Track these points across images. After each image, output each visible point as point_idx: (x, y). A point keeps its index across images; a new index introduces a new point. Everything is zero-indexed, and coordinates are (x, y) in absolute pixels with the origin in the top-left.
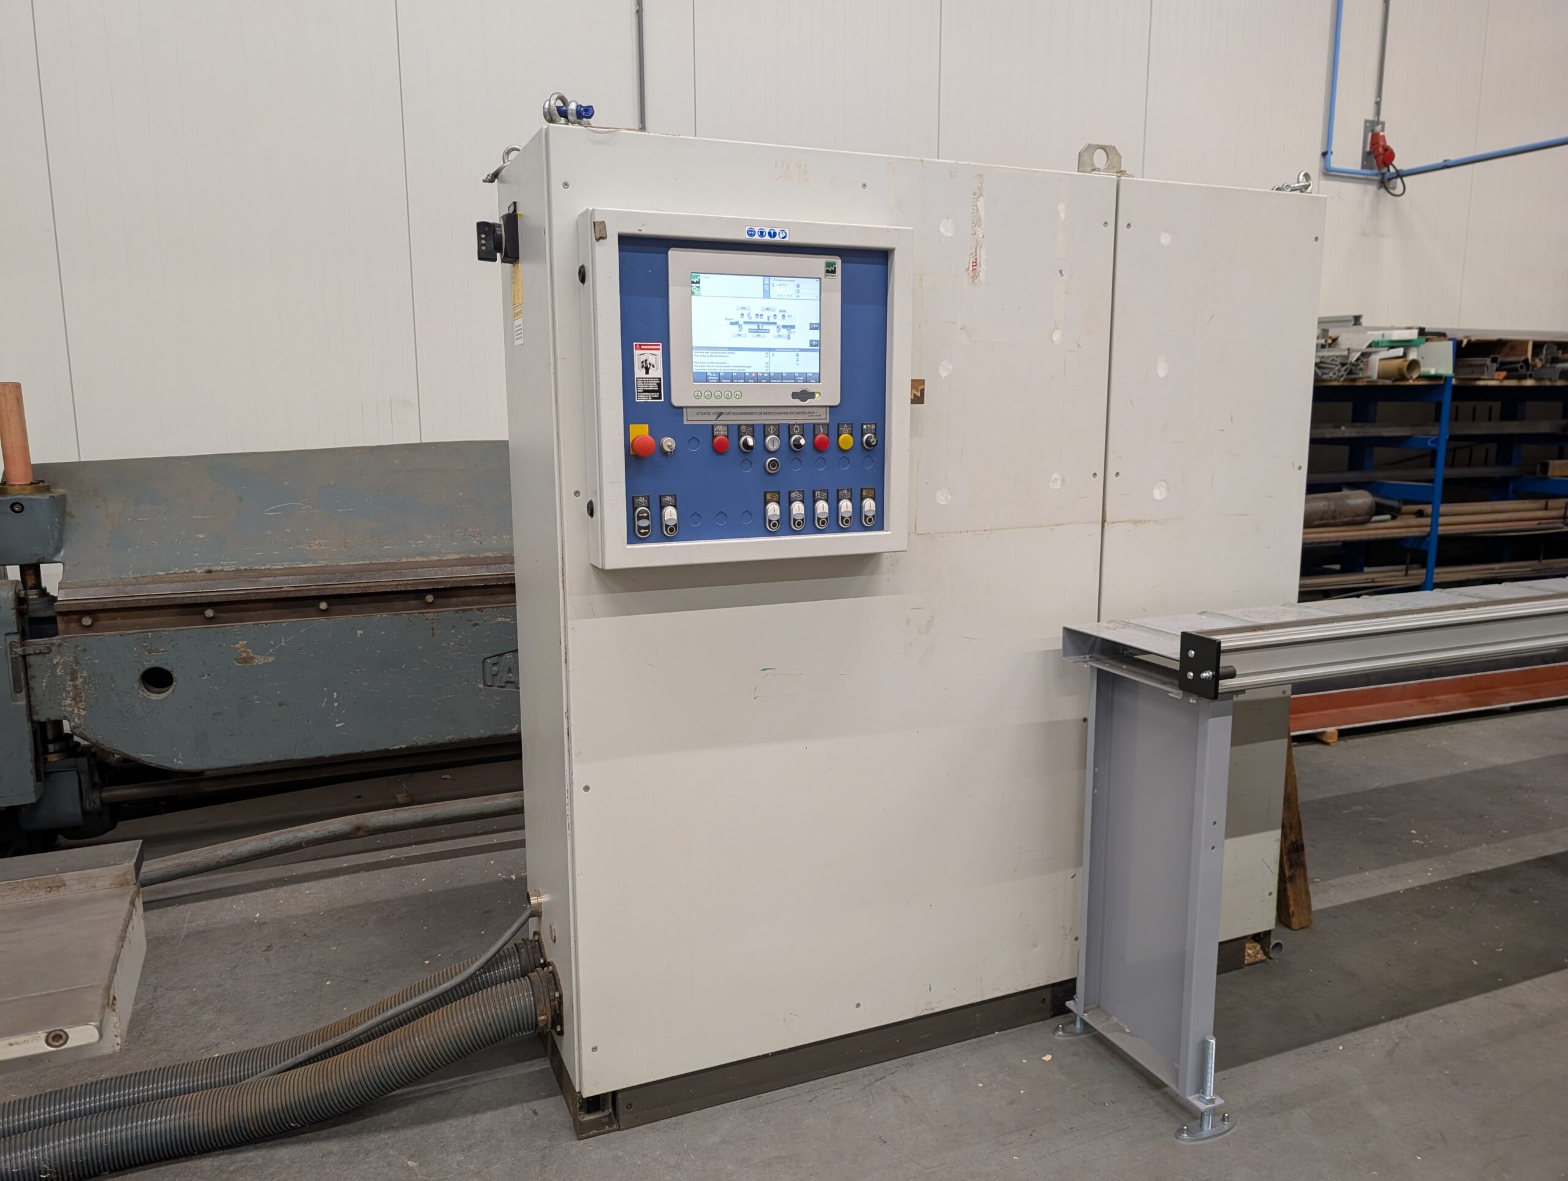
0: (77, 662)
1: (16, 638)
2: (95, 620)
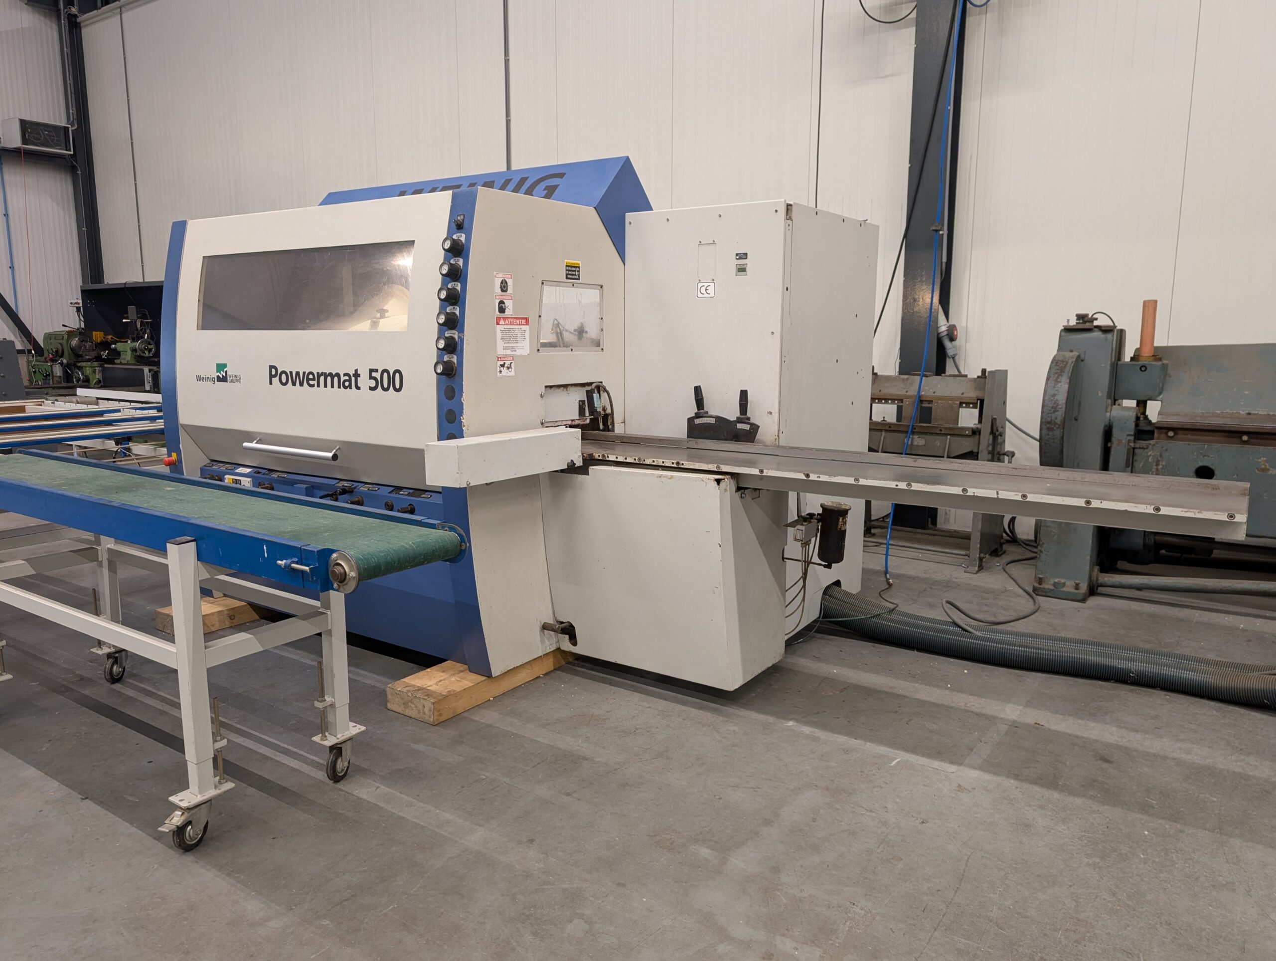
0: (1161, 456)
1: (1132, 438)
2: (1175, 434)
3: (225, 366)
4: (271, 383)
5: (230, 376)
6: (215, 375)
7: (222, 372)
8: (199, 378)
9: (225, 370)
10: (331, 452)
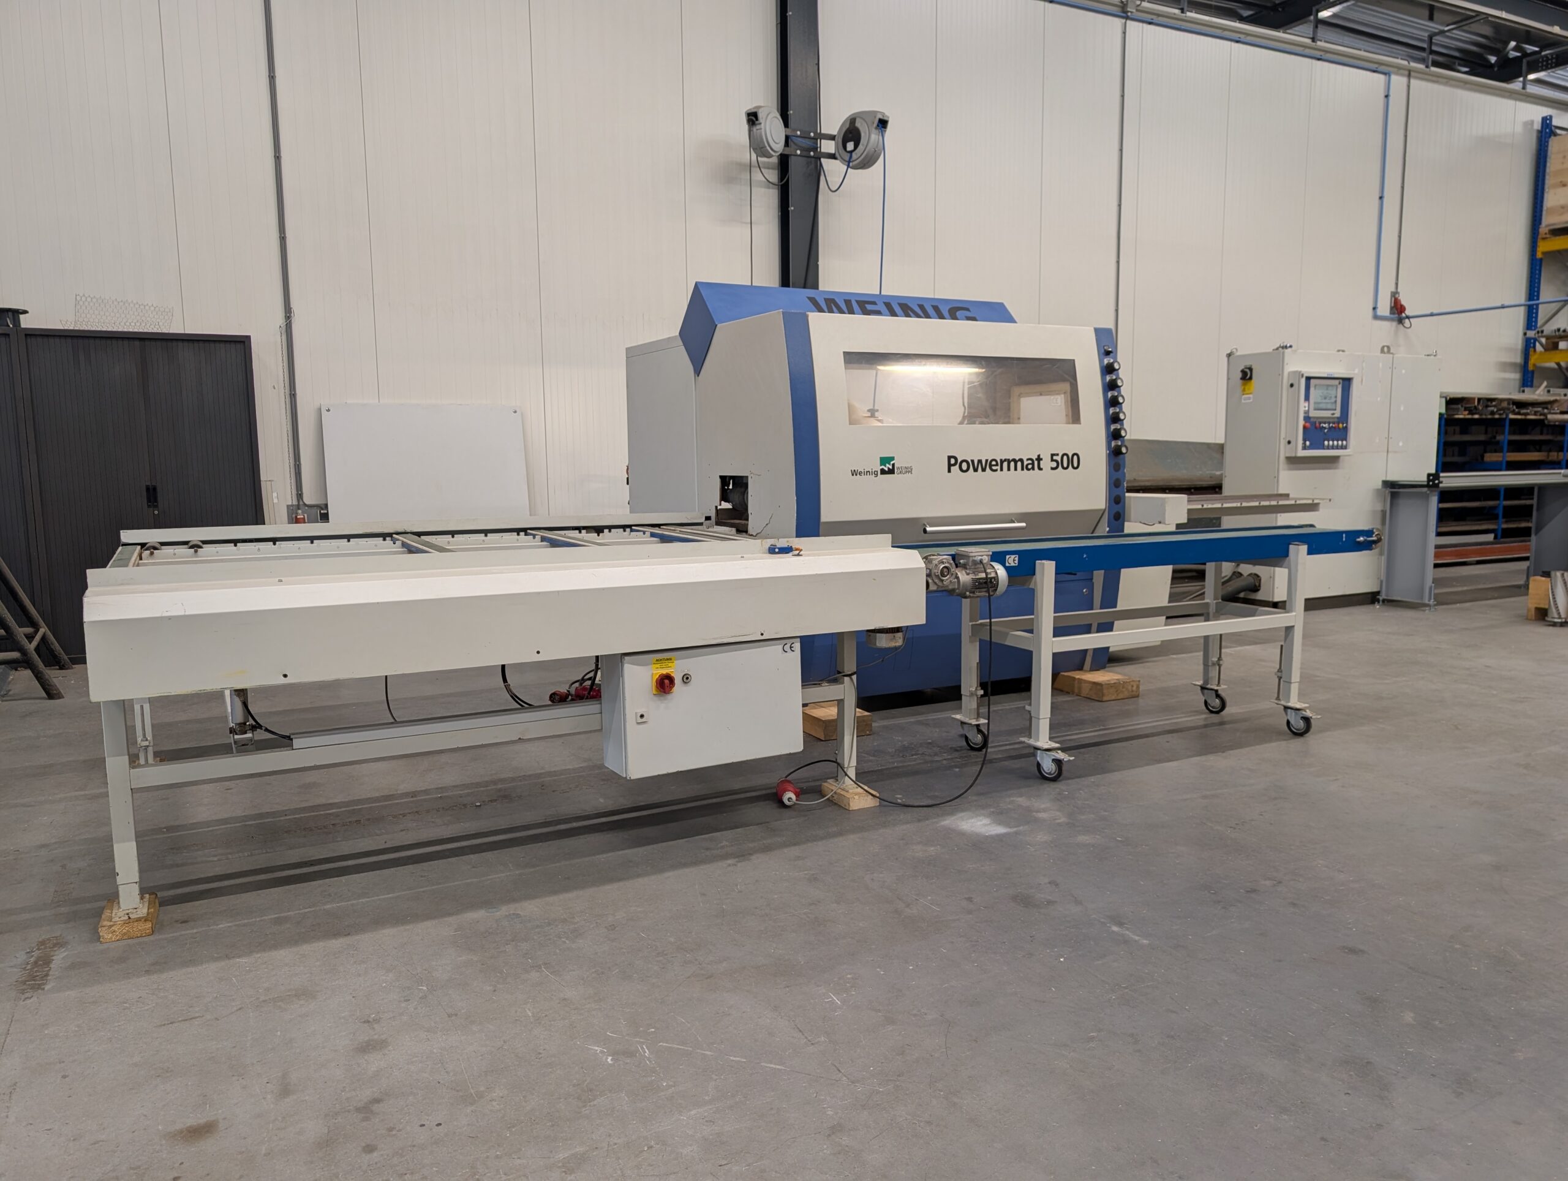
3: (893, 458)
4: (949, 471)
5: (898, 468)
6: (879, 468)
7: (887, 465)
8: (854, 473)
9: (892, 463)
10: (1018, 522)
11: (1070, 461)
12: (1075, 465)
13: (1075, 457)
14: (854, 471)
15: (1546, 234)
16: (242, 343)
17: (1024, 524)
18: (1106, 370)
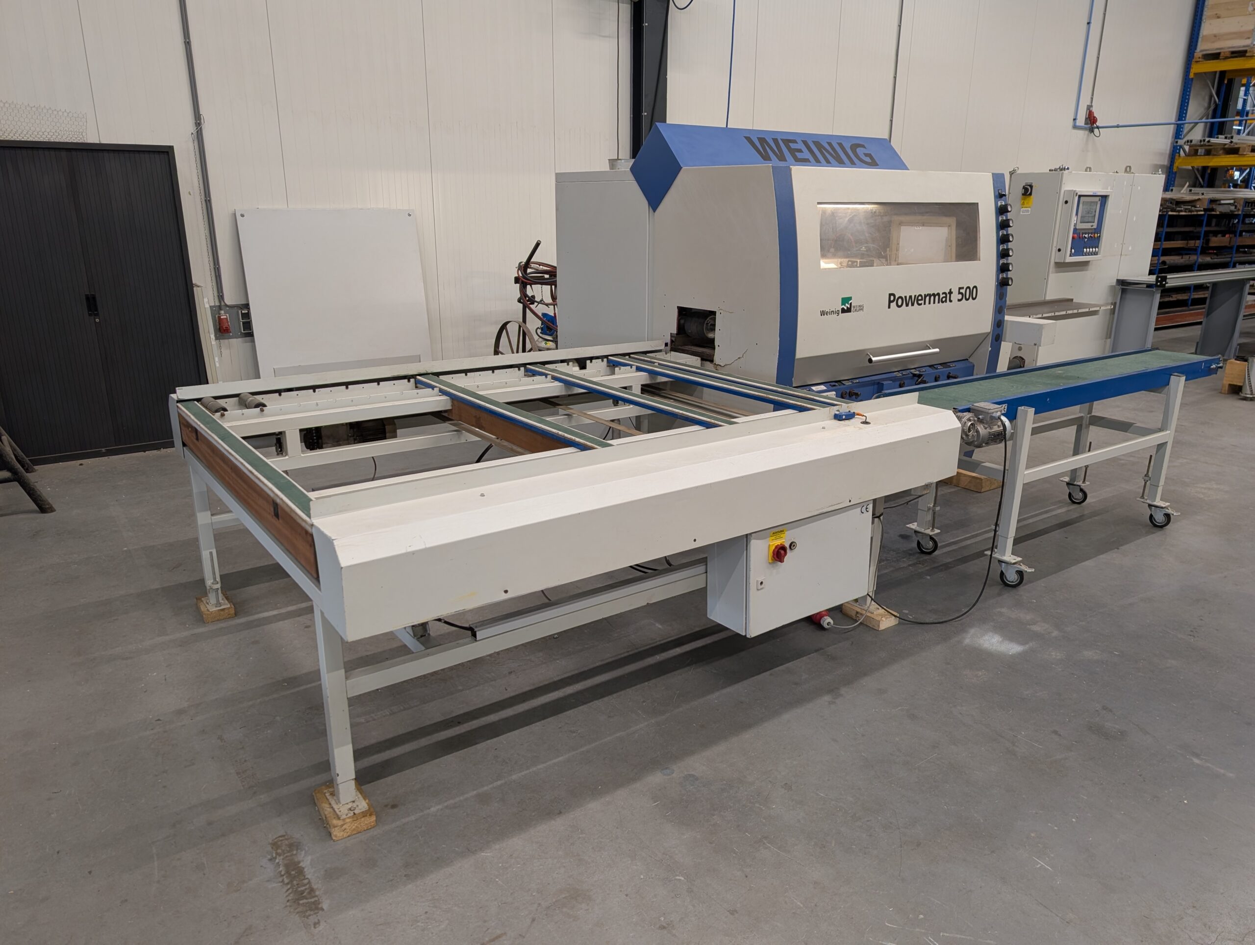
3: (850, 298)
4: (889, 307)
5: (854, 307)
6: (840, 307)
7: (847, 305)
8: (823, 313)
9: (850, 302)
10: (933, 348)
11: (971, 293)
12: (974, 297)
13: (975, 289)
14: (823, 311)
15: (1199, 58)
16: (165, 154)
17: (937, 350)
18: (1000, 212)
